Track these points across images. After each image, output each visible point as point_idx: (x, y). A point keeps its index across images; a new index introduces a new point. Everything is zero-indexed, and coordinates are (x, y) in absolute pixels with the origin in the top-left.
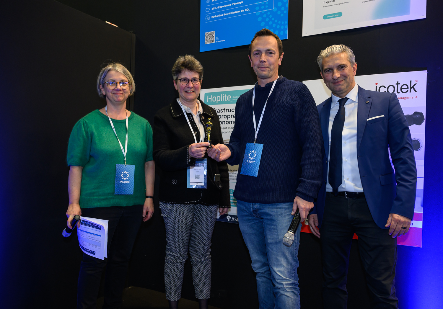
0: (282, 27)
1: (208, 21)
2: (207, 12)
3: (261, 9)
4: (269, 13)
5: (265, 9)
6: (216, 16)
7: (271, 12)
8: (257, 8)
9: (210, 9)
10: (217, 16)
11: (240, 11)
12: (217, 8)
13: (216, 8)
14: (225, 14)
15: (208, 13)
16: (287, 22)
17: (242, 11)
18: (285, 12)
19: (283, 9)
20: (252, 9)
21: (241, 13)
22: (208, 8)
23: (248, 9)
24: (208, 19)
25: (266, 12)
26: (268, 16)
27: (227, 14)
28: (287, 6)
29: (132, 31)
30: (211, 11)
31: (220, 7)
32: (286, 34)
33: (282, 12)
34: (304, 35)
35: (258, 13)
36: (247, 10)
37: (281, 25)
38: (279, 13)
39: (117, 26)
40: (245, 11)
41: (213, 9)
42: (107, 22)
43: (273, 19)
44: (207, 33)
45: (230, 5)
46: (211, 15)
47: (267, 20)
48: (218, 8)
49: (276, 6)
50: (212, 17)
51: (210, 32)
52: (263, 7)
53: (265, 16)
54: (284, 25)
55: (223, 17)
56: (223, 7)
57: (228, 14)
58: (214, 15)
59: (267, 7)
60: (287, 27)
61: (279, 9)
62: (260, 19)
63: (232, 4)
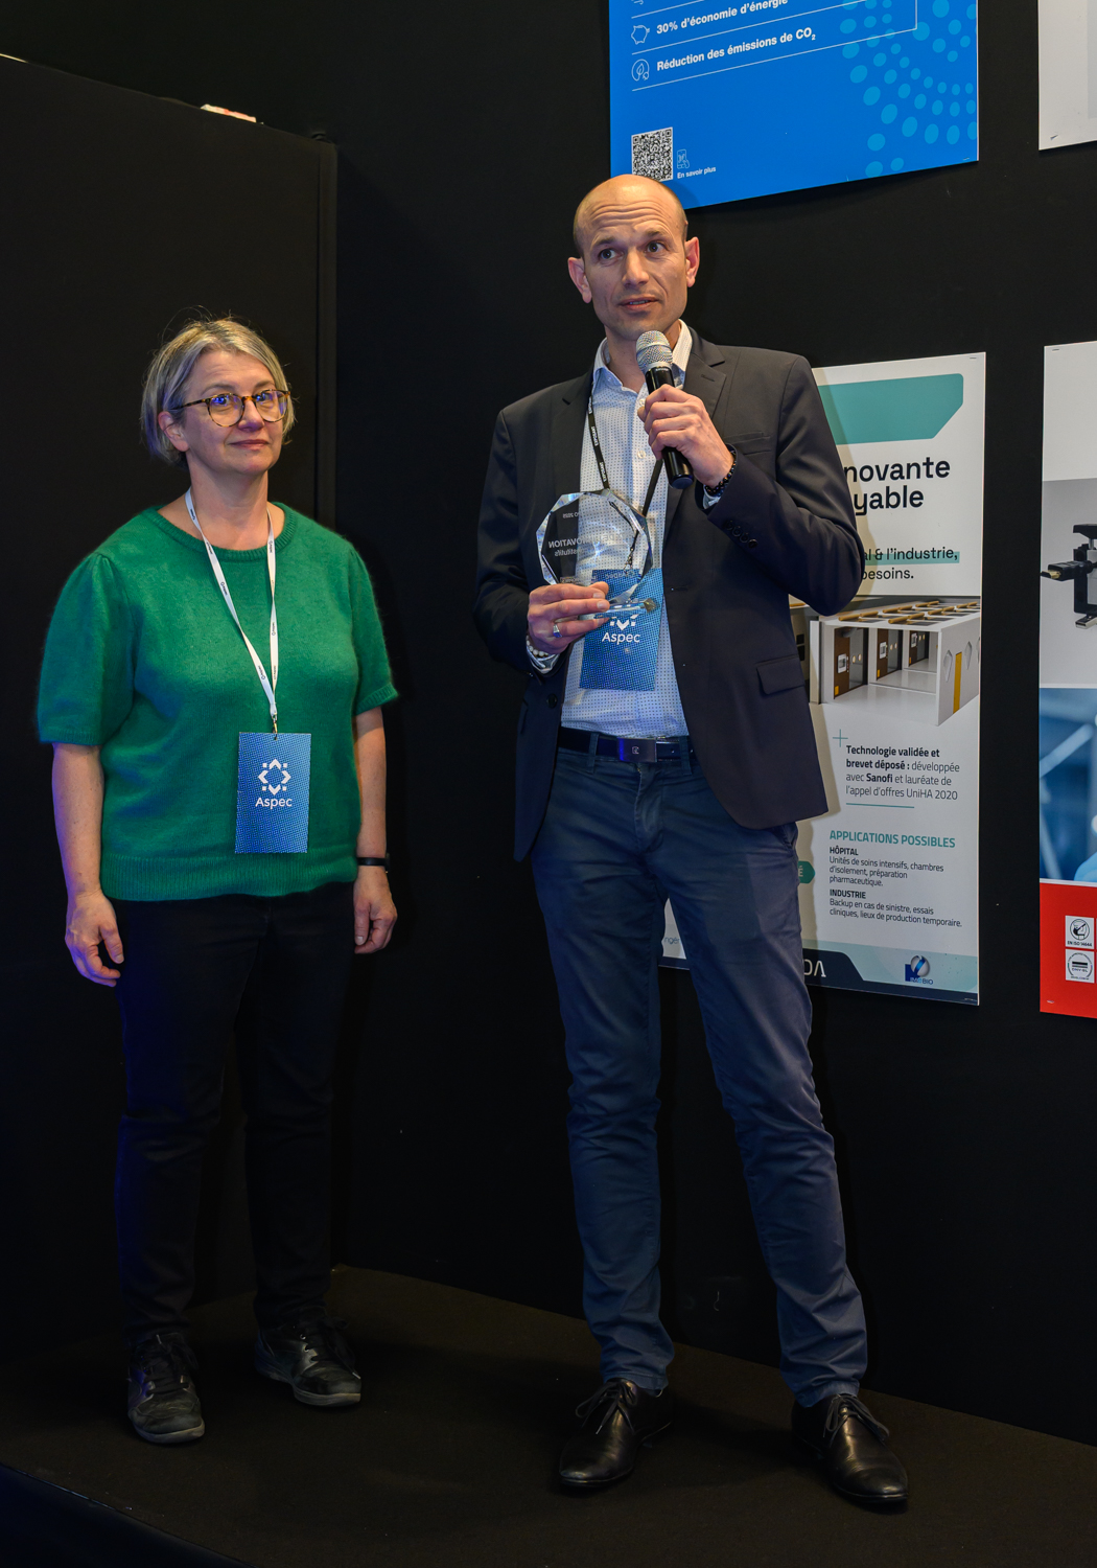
0: (955, 110)
1: (642, 83)
2: (637, 43)
3: (862, 32)
4: (896, 49)
5: (880, 28)
6: (674, 63)
7: (907, 41)
8: (848, 26)
9: (648, 30)
10: (681, 62)
11: (774, 41)
12: (679, 24)
13: (676, 27)
14: (713, 54)
15: (641, 47)
16: (973, 88)
17: (786, 38)
18: (965, 42)
19: (955, 27)
20: (827, 28)
21: (780, 48)
22: (640, 27)
23: (809, 29)
24: (642, 74)
25: (885, 45)
26: (893, 62)
27: (722, 53)
28: (970, 16)
29: (323, 132)
30: (655, 39)
31: (694, 22)
32: (972, 138)
33: (952, 42)
34: (1045, 143)
35: (851, 47)
36: (807, 33)
37: (947, 99)
38: (939, 45)
39: (253, 120)
40: (791, 36)
41: (662, 29)
42: (208, 108)
43: (916, 74)
44: (640, 135)
45: (734, 12)
46: (653, 59)
47: (891, 77)
48: (684, 24)
49: (927, 15)
50: (661, 65)
51: (650, 134)
52: (870, 22)
53: (880, 60)
54: (963, 99)
55: (707, 64)
56: (705, 19)
57: (726, 52)
58: (667, 57)
59: (887, 19)
60: (974, 107)
61: (938, 27)
62: (859, 74)
63: (743, 10)
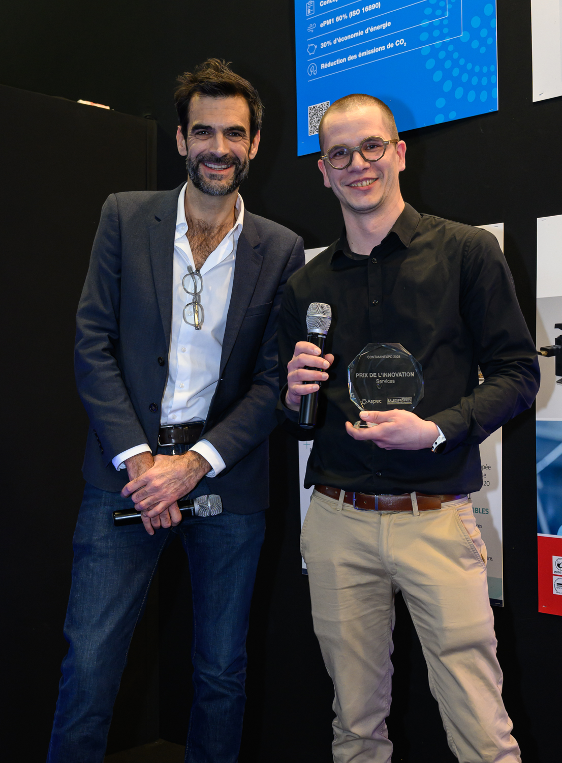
0: (484, 81)
1: (313, 77)
2: (310, 54)
3: (432, 39)
4: (451, 48)
5: (442, 37)
6: (330, 64)
7: (455, 42)
8: (424, 36)
9: (316, 47)
10: (334, 64)
11: (383, 48)
12: (332, 42)
13: (331, 44)
14: (351, 58)
15: (313, 56)
16: (495, 68)
17: (390, 46)
18: (490, 41)
19: (484, 33)
20: (413, 39)
21: (387, 52)
22: (312, 45)
23: (403, 40)
24: (314, 72)
25: (444, 46)
26: (449, 56)
27: (355, 57)
28: (492, 26)
29: (150, 114)
30: (320, 51)
31: (340, 40)
32: (494, 97)
33: (483, 42)
34: (536, 97)
35: (425, 49)
36: (401, 42)
37: (480, 75)
38: (475, 44)
39: (108, 108)
40: (393, 44)
41: (323, 45)
42: (81, 101)
43: (462, 62)
44: (312, 106)
45: (361, 33)
46: (319, 63)
47: (448, 64)
48: (335, 42)
49: (468, 28)
50: (323, 66)
51: (318, 105)
52: (436, 33)
53: (442, 55)
54: (489, 74)
55: (348, 64)
56: (346, 38)
57: (358, 56)
58: (326, 60)
59: (446, 31)
60: (495, 79)
61: (475, 34)
62: (430, 64)
63: (367, 31)
